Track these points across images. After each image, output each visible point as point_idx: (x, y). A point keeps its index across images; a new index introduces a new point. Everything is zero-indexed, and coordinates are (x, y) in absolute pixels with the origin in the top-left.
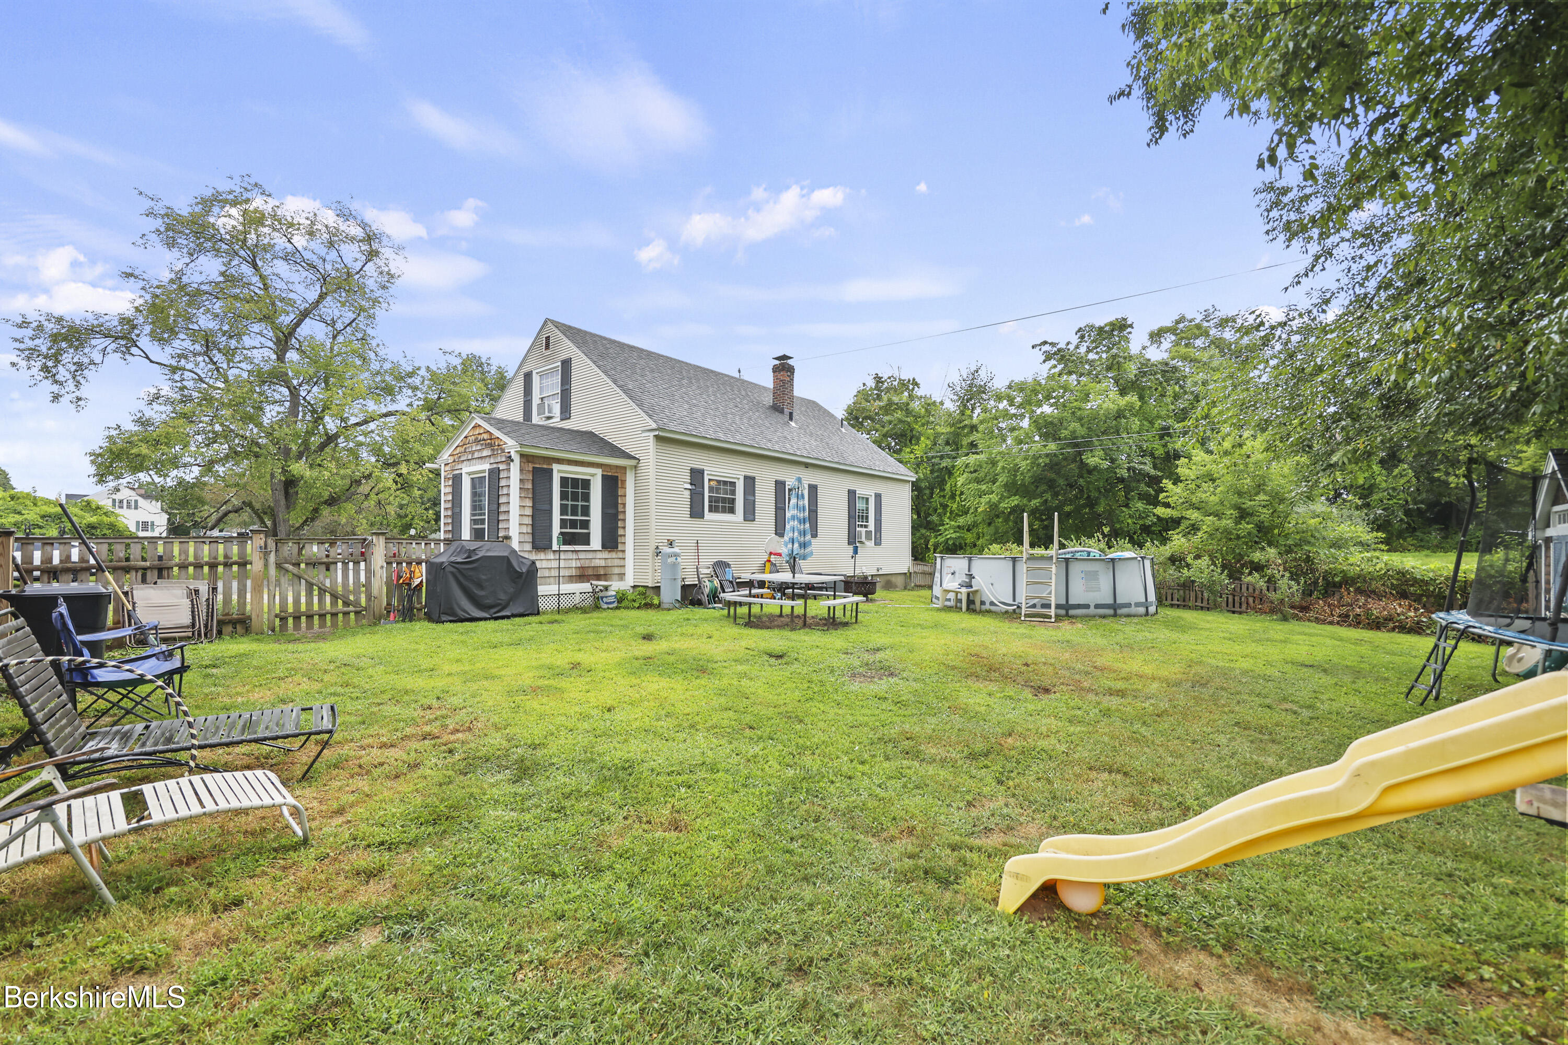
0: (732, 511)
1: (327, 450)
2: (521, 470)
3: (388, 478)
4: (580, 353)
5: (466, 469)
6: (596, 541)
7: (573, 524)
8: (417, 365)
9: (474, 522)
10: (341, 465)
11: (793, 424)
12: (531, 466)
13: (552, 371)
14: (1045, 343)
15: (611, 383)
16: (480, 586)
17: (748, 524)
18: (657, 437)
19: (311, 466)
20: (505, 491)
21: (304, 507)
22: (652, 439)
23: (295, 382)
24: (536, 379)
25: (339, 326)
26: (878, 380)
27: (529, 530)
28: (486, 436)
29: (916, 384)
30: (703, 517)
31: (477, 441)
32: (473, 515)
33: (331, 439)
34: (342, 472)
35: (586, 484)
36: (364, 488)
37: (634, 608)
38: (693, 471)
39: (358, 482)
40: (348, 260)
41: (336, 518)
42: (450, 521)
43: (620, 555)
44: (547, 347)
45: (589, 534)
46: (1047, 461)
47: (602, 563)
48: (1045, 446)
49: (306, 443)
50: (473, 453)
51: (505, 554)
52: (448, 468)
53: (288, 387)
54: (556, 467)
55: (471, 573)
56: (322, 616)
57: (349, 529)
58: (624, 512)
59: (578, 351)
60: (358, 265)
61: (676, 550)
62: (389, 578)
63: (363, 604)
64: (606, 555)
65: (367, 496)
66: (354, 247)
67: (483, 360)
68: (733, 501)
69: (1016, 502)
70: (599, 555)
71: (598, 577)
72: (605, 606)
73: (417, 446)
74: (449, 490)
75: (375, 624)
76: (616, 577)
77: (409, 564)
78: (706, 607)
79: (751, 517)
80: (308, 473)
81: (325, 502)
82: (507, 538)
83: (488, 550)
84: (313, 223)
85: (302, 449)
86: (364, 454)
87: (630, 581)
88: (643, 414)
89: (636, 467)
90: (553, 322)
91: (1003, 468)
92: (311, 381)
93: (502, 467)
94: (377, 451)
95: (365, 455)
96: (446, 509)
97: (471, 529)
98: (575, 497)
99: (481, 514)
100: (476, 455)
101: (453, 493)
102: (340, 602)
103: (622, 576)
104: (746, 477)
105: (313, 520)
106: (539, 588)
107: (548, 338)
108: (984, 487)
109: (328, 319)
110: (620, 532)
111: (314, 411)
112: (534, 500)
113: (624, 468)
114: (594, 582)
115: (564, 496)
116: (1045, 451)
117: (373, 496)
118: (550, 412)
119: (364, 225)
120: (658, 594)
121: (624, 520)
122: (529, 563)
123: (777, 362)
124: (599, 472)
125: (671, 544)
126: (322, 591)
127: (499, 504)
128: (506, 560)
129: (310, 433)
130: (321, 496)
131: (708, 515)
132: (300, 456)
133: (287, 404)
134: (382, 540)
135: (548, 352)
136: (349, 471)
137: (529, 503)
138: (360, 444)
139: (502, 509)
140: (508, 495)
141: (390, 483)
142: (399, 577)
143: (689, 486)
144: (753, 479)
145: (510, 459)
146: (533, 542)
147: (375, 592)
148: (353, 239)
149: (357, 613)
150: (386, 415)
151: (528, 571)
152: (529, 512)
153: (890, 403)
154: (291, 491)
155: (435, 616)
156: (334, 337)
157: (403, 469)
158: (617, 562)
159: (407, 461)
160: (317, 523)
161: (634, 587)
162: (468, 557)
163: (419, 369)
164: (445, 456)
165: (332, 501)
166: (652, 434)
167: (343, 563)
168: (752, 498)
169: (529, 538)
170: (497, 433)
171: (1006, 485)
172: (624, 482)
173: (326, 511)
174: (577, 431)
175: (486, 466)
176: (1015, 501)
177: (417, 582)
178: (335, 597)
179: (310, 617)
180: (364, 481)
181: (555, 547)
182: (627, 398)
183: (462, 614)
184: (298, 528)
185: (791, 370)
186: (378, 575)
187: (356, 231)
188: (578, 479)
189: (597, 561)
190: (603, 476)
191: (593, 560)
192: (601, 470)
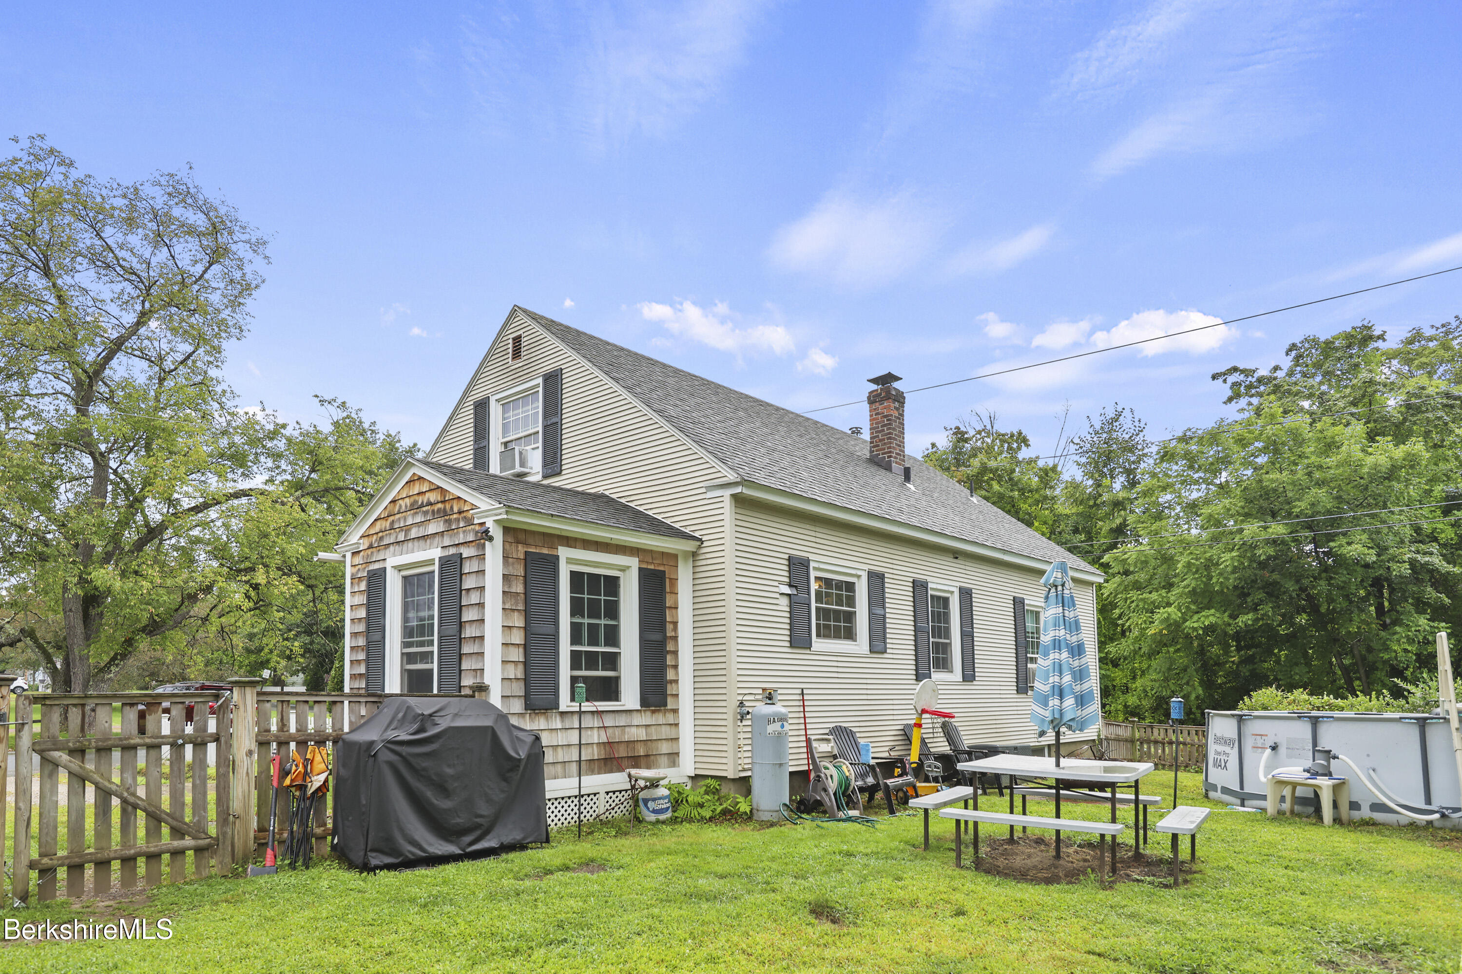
0: (850, 635)
1: (147, 548)
2: (505, 558)
3: (237, 594)
4: (579, 359)
5: (393, 560)
6: (631, 692)
7: (592, 660)
8: (280, 421)
9: (408, 658)
10: (167, 572)
11: (910, 486)
12: (522, 549)
13: (527, 396)
14: (1235, 369)
15: (640, 406)
16: (443, 789)
17: (877, 659)
18: (739, 501)
19: (123, 575)
20: (474, 598)
21: (110, 639)
22: (727, 504)
23: (103, 447)
24: (495, 411)
25: (168, 364)
26: (960, 436)
27: (520, 673)
28: (433, 497)
29: (1023, 440)
30: (809, 647)
31: (415, 507)
32: (406, 645)
33: (153, 533)
34: (169, 582)
35: (612, 584)
36: (200, 609)
37: (702, 819)
38: (793, 562)
39: (193, 598)
40: (184, 261)
41: (158, 654)
42: (362, 656)
43: (670, 718)
44: (517, 354)
45: (617, 679)
46: (1271, 551)
47: (641, 734)
48: (1265, 528)
49: (115, 539)
50: (407, 529)
51: (488, 722)
52: (358, 560)
53: (92, 454)
54: (564, 553)
55: (425, 763)
56: (128, 861)
57: (177, 670)
58: (675, 638)
59: (574, 355)
60: (199, 269)
61: (778, 708)
62: (264, 773)
63: (212, 830)
64: (646, 718)
65: (205, 619)
66: (193, 244)
67: (366, 426)
68: (850, 617)
69: (1212, 619)
70: (637, 720)
71: (636, 761)
72: (652, 817)
73: (281, 541)
74: (362, 599)
75: (237, 876)
76: (664, 760)
77: (302, 744)
78: (834, 818)
79: (879, 645)
80: (118, 584)
81: (143, 630)
82: (482, 688)
83: (456, 715)
84: (132, 207)
85: (110, 548)
86: (201, 556)
87: (688, 766)
88: (708, 457)
89: (694, 554)
90: (525, 311)
91: (1189, 565)
92: (123, 445)
93: (466, 552)
94: (219, 552)
95: (203, 556)
96: (354, 635)
97: (403, 671)
98: (594, 610)
99: (421, 644)
100: (414, 533)
101: (368, 606)
102: (165, 830)
103: (673, 758)
104: (871, 575)
105: (124, 656)
106: (549, 785)
107: (517, 340)
108: (1154, 596)
109: (153, 354)
110: (670, 675)
111: (129, 490)
112: (527, 614)
113: (672, 558)
114: (633, 772)
115: (576, 608)
116: (1264, 536)
117: (213, 618)
118: (523, 464)
119: (206, 209)
120: (748, 792)
121: (675, 653)
122: (529, 739)
123: (874, 387)
124: (633, 563)
125: (770, 698)
126: (129, 807)
127: (461, 625)
128: (491, 733)
129: (124, 523)
130: (138, 620)
131: (818, 644)
132: (107, 558)
133: (90, 482)
134: (250, 695)
135: (519, 363)
136: (179, 581)
137: (518, 621)
138: (198, 541)
139: (469, 632)
140: (481, 605)
141: (238, 598)
142: (285, 773)
143: (787, 590)
144: (881, 577)
145: (486, 535)
146: (527, 697)
147: (236, 805)
148: (191, 231)
149: (198, 850)
150: (237, 495)
151: (529, 756)
152: (518, 637)
153: (984, 469)
154: (93, 612)
155: (357, 856)
156: (161, 380)
157: (260, 577)
158: (666, 732)
159: (266, 566)
160: (131, 661)
161: (696, 778)
162: (421, 730)
163: (284, 426)
164: (354, 537)
165: (154, 628)
166: (727, 493)
167: (173, 745)
168: (879, 611)
169: (519, 689)
170: (455, 489)
171: (1193, 592)
172: (674, 581)
173: (143, 644)
174: (583, 493)
175: (435, 553)
176: (1210, 617)
177: (318, 781)
178: (155, 818)
179: (103, 865)
180: (201, 596)
181: (565, 703)
182: (673, 431)
183: (410, 850)
184: (101, 670)
185: (899, 398)
186: (242, 770)
187: (199, 220)
188: (600, 575)
189: (634, 730)
190: (640, 570)
191: (627, 729)
192: (637, 559)
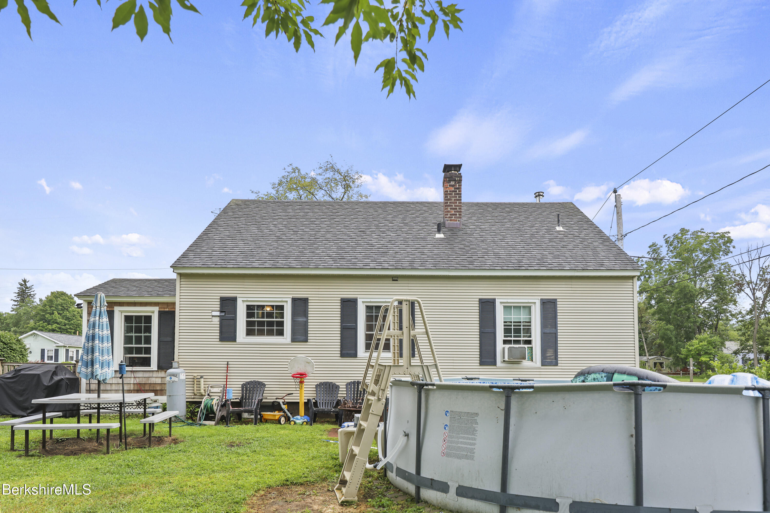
0: (281, 333)
6: (154, 365)
7: (139, 350)
17: (299, 345)
30: (234, 340)
35: (148, 319)
38: (222, 299)
45: (148, 358)
47: (159, 381)
54: (118, 309)
64: (162, 374)
68: (281, 324)
70: (155, 375)
71: (155, 392)
79: (304, 338)
98: (138, 330)
104: (296, 300)
113: (174, 304)
124: (156, 309)
131: (244, 339)
143: (218, 314)
144: (305, 300)
168: (302, 319)
188: (142, 316)
189: (153, 379)
190: (159, 311)
191: (150, 378)
192: (158, 307)
